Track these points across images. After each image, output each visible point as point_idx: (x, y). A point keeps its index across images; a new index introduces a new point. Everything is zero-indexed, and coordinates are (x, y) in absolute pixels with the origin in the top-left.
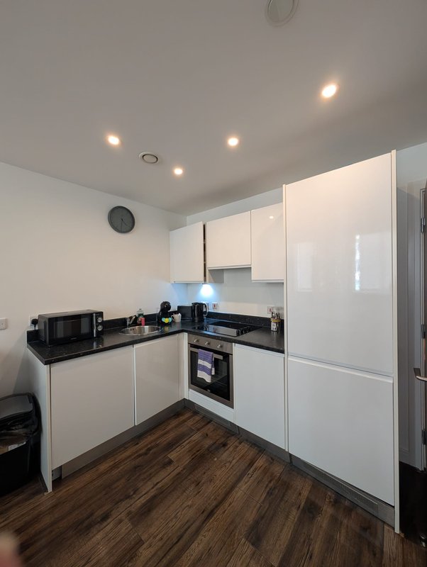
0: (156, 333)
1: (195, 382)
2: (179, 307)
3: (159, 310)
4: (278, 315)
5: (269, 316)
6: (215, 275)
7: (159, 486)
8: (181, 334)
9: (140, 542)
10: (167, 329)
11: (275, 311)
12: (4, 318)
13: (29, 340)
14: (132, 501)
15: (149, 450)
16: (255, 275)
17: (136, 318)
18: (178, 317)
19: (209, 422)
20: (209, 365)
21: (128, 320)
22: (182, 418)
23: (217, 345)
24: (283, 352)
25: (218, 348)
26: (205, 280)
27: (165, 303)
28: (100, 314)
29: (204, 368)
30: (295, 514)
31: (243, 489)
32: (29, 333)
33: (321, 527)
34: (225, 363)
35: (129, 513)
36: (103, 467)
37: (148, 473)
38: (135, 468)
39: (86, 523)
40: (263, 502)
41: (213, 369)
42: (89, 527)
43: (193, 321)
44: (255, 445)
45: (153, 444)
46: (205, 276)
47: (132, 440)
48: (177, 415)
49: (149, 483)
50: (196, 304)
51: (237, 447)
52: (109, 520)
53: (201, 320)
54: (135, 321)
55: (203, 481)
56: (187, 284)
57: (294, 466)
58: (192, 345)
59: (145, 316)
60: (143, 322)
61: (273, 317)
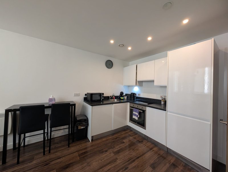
0: (118, 101)
1: (132, 120)
2: (126, 94)
3: (119, 94)
4: (164, 99)
5: (161, 99)
6: (140, 83)
7: (121, 147)
8: (127, 103)
9: (117, 159)
10: (122, 101)
11: (163, 97)
12: (79, 93)
13: (84, 100)
14: (113, 149)
15: (117, 138)
16: (156, 83)
17: (112, 97)
18: (126, 97)
19: (136, 134)
20: (137, 114)
21: (110, 97)
22: (126, 131)
23: (141, 107)
24: (165, 110)
25: (141, 108)
26: (136, 85)
27: (122, 92)
28: (103, 94)
29: (135, 115)
30: (168, 165)
31: (149, 154)
32: (84, 98)
33: (178, 171)
34: (143, 114)
35: (113, 152)
36: (104, 139)
37: (117, 144)
38: (113, 142)
39: (101, 151)
40: (156, 159)
41: (139, 115)
42: (103, 152)
43: (131, 99)
44: (154, 144)
45: (118, 137)
46: (136, 83)
47: (111, 134)
48: (125, 130)
49: (118, 146)
50: (132, 93)
51: (147, 143)
52: (108, 152)
53: (134, 99)
54: (112, 98)
55: (135, 149)
56: (129, 86)
57: (169, 152)
58: (131, 107)
59: (115, 96)
60: (114, 98)
61: (162, 99)
